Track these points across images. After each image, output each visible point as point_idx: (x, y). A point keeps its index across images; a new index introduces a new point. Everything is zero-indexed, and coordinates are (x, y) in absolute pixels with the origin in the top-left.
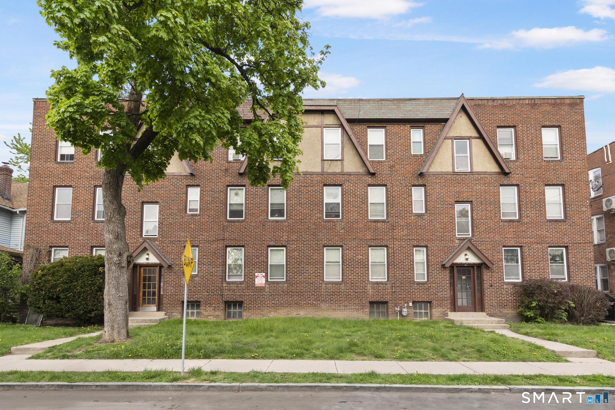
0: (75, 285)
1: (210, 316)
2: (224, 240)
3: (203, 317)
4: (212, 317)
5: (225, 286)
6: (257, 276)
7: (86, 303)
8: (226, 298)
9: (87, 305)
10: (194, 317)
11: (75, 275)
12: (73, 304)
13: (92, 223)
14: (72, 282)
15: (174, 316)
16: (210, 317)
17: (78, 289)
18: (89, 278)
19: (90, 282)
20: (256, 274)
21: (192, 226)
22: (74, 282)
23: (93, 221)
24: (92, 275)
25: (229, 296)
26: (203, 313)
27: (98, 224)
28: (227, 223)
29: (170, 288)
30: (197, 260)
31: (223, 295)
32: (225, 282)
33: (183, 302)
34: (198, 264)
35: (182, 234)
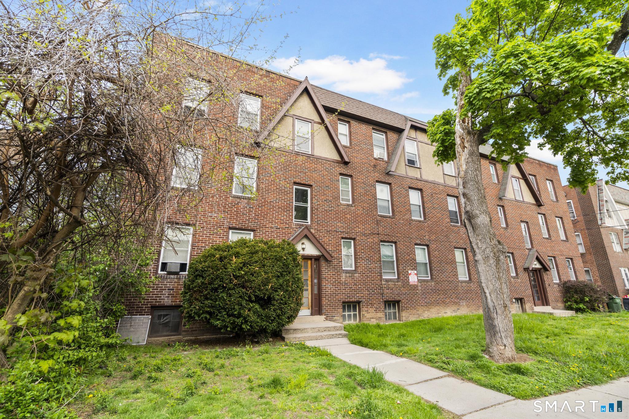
1: (373, 318)
2: (378, 234)
3: (366, 320)
4: (375, 320)
5: (384, 284)
6: (410, 274)
8: (386, 298)
10: (351, 320)
15: (335, 320)
16: (372, 320)
20: (410, 272)
21: (348, 216)
25: (389, 295)
26: (365, 315)
28: (380, 217)
29: (329, 286)
30: (353, 254)
31: (382, 294)
32: (383, 279)
33: (343, 302)
34: (355, 258)
35: (339, 224)
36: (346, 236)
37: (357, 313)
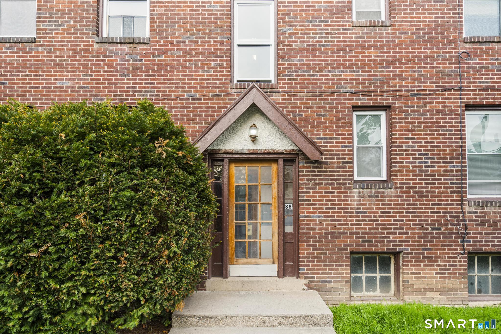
0: (64, 206)
1: (432, 290)
2: (460, 89)
3: (412, 295)
4: (437, 294)
5: (470, 213)
7: (112, 282)
9: (118, 289)
10: (375, 291)
11: (60, 160)
12: (59, 291)
13: (96, 46)
14: (48, 194)
15: (330, 290)
17: (79, 224)
18: (120, 177)
19: (128, 193)
21: (373, 53)
22: (60, 192)
23: (97, 39)
24: (133, 167)
26: (411, 282)
27: (112, 48)
28: (467, 45)
29: (317, 217)
30: (384, 144)
31: (463, 236)
32: (469, 201)
33: (352, 253)
34: (390, 153)
35: (346, 75)
36: (365, 101)
37: (392, 275)
